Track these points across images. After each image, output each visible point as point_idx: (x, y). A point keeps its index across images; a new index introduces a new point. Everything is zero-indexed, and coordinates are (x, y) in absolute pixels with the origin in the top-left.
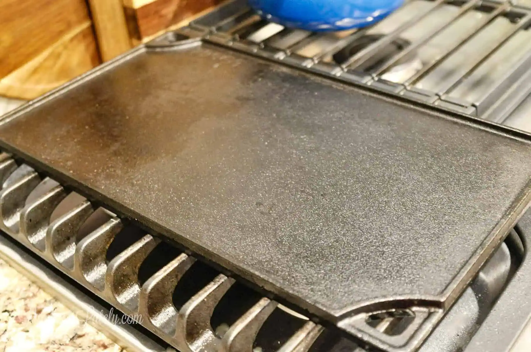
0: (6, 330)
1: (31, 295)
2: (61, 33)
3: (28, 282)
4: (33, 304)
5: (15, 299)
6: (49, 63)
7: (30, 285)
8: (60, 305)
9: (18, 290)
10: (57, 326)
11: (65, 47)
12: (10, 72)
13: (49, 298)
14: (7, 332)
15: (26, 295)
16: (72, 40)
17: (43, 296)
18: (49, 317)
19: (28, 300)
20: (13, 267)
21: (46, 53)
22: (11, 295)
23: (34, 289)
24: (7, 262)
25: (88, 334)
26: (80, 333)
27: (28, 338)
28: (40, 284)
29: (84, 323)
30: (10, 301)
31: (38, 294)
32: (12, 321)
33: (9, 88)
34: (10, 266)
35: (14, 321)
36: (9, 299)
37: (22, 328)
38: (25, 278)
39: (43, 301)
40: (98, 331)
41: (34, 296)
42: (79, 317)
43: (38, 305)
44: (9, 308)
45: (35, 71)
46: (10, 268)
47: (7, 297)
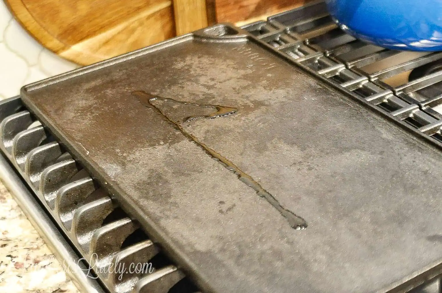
0: (3, 272)
1: (35, 247)
2: (138, 10)
3: (37, 236)
4: (33, 255)
5: (20, 248)
6: (123, 37)
7: (37, 239)
8: (55, 261)
9: (26, 240)
10: (46, 278)
11: (141, 24)
12: (82, 39)
13: (49, 253)
14: (3, 274)
15: (32, 246)
16: (149, 17)
17: (45, 250)
18: (43, 269)
19: (31, 250)
20: (29, 220)
21: (119, 27)
22: (19, 244)
23: (40, 242)
24: (26, 215)
25: (69, 291)
26: (62, 289)
27: (19, 282)
28: (45, 239)
29: (69, 281)
30: (16, 248)
31: (41, 248)
32: (11, 265)
33: (79, 54)
34: (28, 219)
35: (13, 266)
36: (16, 246)
37: (17, 273)
38: (35, 232)
39: (43, 254)
40: (78, 291)
41: (38, 248)
42: (67, 275)
43: (38, 257)
44: (13, 254)
45: (107, 42)
46: (27, 220)
47: (14, 244)
